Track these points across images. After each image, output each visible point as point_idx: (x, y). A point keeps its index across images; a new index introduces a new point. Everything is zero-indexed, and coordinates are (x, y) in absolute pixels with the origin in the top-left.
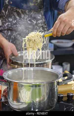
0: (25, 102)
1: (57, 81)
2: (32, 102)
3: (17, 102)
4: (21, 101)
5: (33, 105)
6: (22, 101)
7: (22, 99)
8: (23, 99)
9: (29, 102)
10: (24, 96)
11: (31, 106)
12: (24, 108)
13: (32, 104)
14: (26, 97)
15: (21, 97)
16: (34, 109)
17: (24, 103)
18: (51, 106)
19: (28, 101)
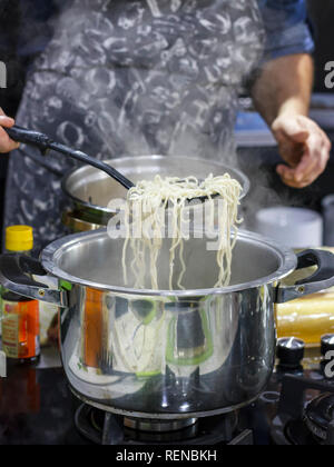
0: (134, 374)
1: (269, 285)
2: (164, 372)
3: (99, 370)
4: (115, 368)
5: (167, 385)
6: (119, 367)
7: (123, 358)
8: (127, 359)
9: (151, 372)
10: (128, 349)
11: (160, 388)
12: (127, 395)
13: (163, 382)
14: (139, 349)
15: (115, 351)
16: (170, 401)
17: (129, 378)
18: (246, 388)
19: (148, 367)
